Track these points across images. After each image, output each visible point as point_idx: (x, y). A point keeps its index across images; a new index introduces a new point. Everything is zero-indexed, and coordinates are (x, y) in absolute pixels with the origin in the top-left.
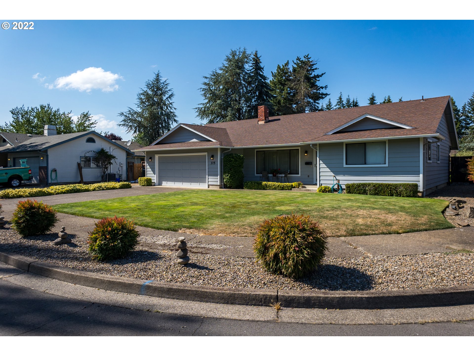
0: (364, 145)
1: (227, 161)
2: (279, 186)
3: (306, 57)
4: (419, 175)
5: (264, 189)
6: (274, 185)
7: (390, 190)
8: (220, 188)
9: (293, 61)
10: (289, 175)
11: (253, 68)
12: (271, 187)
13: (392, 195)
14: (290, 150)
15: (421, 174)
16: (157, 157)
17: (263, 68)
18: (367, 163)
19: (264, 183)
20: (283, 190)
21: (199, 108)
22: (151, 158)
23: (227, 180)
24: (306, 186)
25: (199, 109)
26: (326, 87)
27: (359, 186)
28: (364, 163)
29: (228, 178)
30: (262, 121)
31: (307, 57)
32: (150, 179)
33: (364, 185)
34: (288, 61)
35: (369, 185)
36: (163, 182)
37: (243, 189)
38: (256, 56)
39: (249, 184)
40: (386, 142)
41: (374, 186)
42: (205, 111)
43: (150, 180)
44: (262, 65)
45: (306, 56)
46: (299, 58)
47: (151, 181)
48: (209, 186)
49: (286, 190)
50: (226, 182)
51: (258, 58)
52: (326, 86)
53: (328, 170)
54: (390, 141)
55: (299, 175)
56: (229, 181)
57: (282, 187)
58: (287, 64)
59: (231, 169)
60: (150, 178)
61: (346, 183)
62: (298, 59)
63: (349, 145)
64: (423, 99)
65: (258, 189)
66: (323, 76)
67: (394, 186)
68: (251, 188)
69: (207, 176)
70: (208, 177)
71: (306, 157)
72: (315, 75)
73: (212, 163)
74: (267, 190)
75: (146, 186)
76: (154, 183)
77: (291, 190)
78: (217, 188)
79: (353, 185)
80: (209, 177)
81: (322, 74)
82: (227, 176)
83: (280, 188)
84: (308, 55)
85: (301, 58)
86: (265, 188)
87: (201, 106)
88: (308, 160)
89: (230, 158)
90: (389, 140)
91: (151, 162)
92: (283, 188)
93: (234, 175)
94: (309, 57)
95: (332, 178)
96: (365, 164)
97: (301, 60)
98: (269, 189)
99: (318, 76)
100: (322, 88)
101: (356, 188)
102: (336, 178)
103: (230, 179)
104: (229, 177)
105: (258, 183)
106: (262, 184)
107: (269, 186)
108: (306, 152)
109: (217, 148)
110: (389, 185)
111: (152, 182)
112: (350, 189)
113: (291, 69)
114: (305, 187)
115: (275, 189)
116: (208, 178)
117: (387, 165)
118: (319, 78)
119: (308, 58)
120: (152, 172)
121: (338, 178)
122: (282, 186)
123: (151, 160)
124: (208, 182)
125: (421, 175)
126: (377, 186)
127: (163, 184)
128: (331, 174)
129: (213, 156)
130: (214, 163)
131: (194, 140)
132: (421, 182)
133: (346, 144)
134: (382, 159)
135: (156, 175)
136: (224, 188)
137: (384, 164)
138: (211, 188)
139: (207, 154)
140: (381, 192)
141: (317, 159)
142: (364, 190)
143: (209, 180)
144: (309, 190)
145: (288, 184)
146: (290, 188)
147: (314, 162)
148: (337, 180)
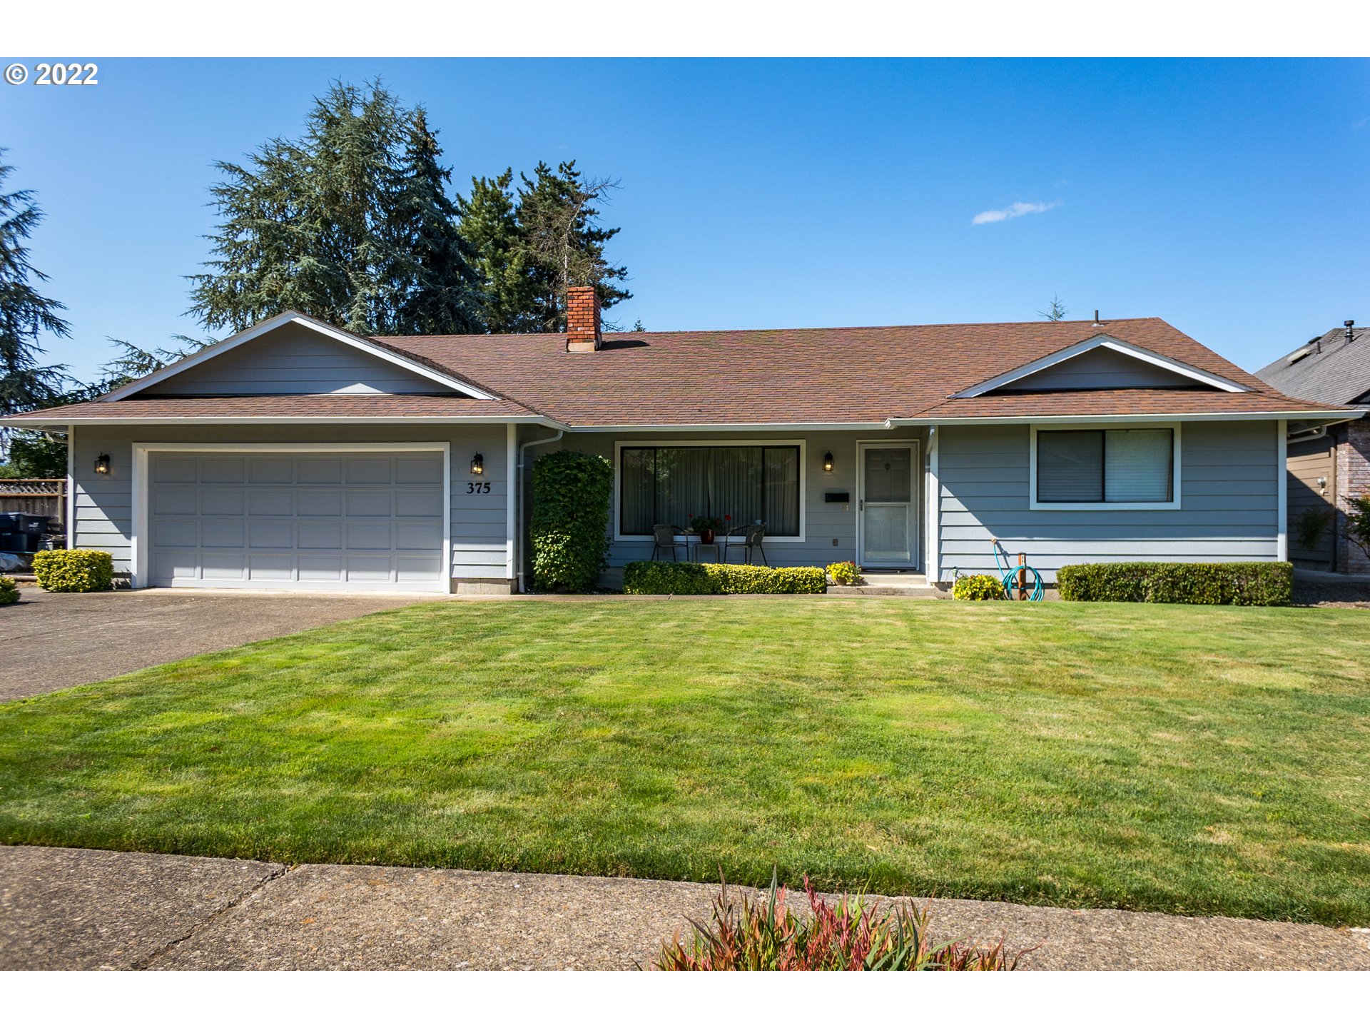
0: (1098, 438)
1: (555, 480)
2: (777, 577)
3: (565, 168)
4: (1276, 536)
5: (714, 593)
6: (757, 576)
7: (1222, 587)
8: (513, 593)
9: (522, 174)
10: (766, 539)
11: (414, 167)
12: (745, 582)
13: (1226, 601)
14: (764, 448)
15: (1282, 532)
16: (141, 454)
17: (447, 174)
18: (1107, 498)
19: (713, 568)
20: (793, 592)
21: (210, 277)
22: (104, 459)
23: (555, 559)
24: (866, 577)
25: (209, 282)
26: (622, 273)
27: (1117, 573)
28: (1100, 498)
29: (558, 552)
30: (585, 340)
31: (570, 169)
32: (105, 556)
33: (1139, 571)
34: (510, 170)
35: (1155, 568)
36: (177, 571)
37: (621, 592)
38: (423, 129)
39: (650, 572)
40: (1172, 430)
41: (1171, 572)
42: (233, 293)
43: (106, 561)
44: (440, 162)
45: (565, 165)
46: (546, 168)
47: (111, 567)
48: (454, 583)
49: (806, 591)
50: (543, 568)
51: (427, 135)
52: (623, 269)
53: (971, 519)
54: (1189, 426)
55: (802, 538)
56: (561, 563)
57: (791, 582)
58: (505, 181)
59: (570, 514)
60: (107, 552)
61: (1061, 563)
62: (542, 170)
63: (1050, 437)
64: (1097, 321)
65: (688, 593)
66: (614, 236)
67: (1232, 573)
68: (658, 591)
69: (447, 543)
70: (451, 547)
71: (828, 473)
72: (592, 229)
73: (476, 488)
74: (725, 593)
75: (86, 591)
76: (129, 575)
77: (824, 592)
78: (502, 595)
79: (1099, 571)
80: (456, 547)
81: (612, 232)
82: (555, 542)
83: (783, 585)
84: (572, 164)
85: (549, 169)
86: (716, 587)
87: (217, 272)
88: (837, 487)
89: (567, 468)
90: (1183, 423)
91: (107, 477)
92: (792, 588)
93: (586, 540)
94: (574, 169)
95: (990, 548)
96: (1103, 500)
97: (552, 173)
98: (736, 592)
99: (600, 236)
100: (611, 273)
101: (1108, 581)
102: (999, 546)
103: (567, 555)
104: (566, 546)
105: (688, 570)
106: (706, 574)
107: (736, 578)
108: (829, 458)
109: (505, 426)
110: (1218, 569)
111: (116, 570)
112: (1088, 586)
113: (516, 201)
114: (862, 582)
115: (761, 590)
116: (452, 552)
117: (1176, 505)
118: (602, 241)
119: (572, 174)
120: (111, 526)
121: (1009, 546)
122: (791, 579)
123: (108, 467)
124: (452, 567)
125: (1282, 539)
126: (1180, 572)
127: (175, 582)
128: (985, 533)
129: (479, 460)
130: (483, 489)
131: (360, 389)
132: (1282, 557)
133: (1039, 432)
134: (1158, 485)
135: (134, 540)
136: (526, 593)
137: (1167, 501)
138: (467, 594)
139: (444, 448)
140: (1191, 593)
141: (932, 481)
142: (1137, 586)
143: (459, 558)
144: (895, 592)
145: (814, 571)
146: (820, 587)
147: (859, 493)
148: (1005, 554)
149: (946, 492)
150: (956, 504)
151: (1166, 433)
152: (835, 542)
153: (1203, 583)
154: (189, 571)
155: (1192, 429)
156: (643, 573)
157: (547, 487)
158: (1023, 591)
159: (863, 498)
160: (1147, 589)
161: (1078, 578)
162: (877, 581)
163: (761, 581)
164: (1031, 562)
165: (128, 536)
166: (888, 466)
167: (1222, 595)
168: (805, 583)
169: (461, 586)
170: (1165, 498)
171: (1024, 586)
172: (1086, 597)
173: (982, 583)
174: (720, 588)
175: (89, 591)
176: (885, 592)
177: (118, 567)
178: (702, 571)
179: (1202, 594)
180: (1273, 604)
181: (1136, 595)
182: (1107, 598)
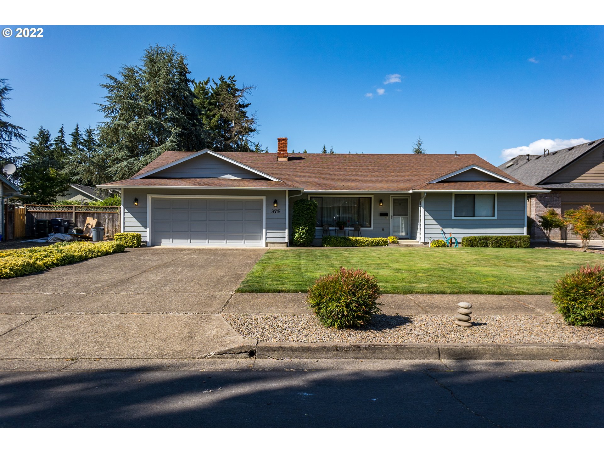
0: (472, 197)
1: (302, 209)
2: (373, 241)
3: (231, 78)
5: (353, 246)
6: (367, 241)
7: (511, 243)
8: (287, 247)
9: (213, 80)
12: (363, 242)
13: (512, 247)
14: (359, 198)
15: (526, 226)
16: (150, 198)
18: (475, 216)
19: (353, 238)
20: (378, 246)
22: (136, 200)
23: (302, 235)
27: (481, 239)
29: (304, 233)
30: (284, 157)
32: (139, 235)
33: (487, 238)
34: (208, 78)
35: (492, 237)
36: (163, 240)
37: (323, 246)
38: (183, 63)
39: (332, 240)
40: (494, 195)
41: (496, 238)
43: (139, 237)
45: (231, 77)
46: (224, 78)
47: (141, 239)
48: (267, 244)
49: (382, 246)
50: (298, 238)
51: (184, 65)
53: (434, 222)
54: (499, 194)
55: (372, 228)
56: (304, 237)
57: (377, 243)
58: (206, 83)
59: (308, 220)
60: (139, 233)
61: (462, 236)
62: (222, 79)
63: (459, 197)
64: (456, 155)
65: (345, 246)
68: (335, 245)
69: (264, 230)
70: (266, 231)
71: (381, 206)
72: (241, 103)
73: (275, 211)
76: (146, 242)
77: (388, 246)
78: (284, 247)
79: (475, 238)
80: (268, 231)
81: (248, 105)
82: (302, 229)
83: (375, 244)
84: (234, 77)
85: (225, 79)
86: (354, 244)
88: (384, 211)
91: (138, 207)
92: (378, 244)
94: (234, 79)
95: (440, 231)
96: (474, 216)
98: (360, 246)
101: (478, 241)
102: (443, 231)
103: (307, 234)
104: (306, 231)
105: (345, 239)
107: (360, 241)
108: (381, 201)
109: (285, 191)
110: (510, 237)
111: (142, 240)
112: (472, 243)
114: (399, 243)
115: (368, 245)
116: (266, 233)
117: (495, 218)
118: (245, 108)
119: (234, 81)
120: (139, 224)
121: (445, 231)
123: (137, 203)
124: (266, 238)
125: (525, 228)
126: (499, 238)
127: (162, 244)
128: (439, 227)
129: (276, 202)
130: (277, 212)
131: (229, 176)
132: (525, 234)
133: (455, 195)
134: (490, 213)
135: (148, 229)
136: (290, 247)
137: (493, 217)
138: (271, 247)
139: (264, 198)
140: (502, 245)
141: (422, 210)
142: (487, 243)
143: (268, 235)
144: (410, 246)
145: (385, 239)
146: (386, 244)
147: (391, 213)
148: (445, 233)
149: (426, 213)
150: (430, 217)
151: (493, 195)
152: (383, 230)
153: (505, 242)
154: (167, 240)
155: (500, 195)
156: (330, 240)
157: (300, 211)
158: (451, 245)
159: (392, 215)
160: (489, 244)
161: (470, 240)
162: (402, 242)
163: (368, 242)
164: (454, 236)
165: (146, 228)
166: (400, 204)
167: (511, 245)
168: (382, 243)
169: (269, 244)
170: (492, 216)
171: (452, 243)
172: (472, 246)
173: (441, 242)
174: (355, 245)
175: (136, 247)
176: (407, 246)
177: (143, 239)
178: (349, 240)
179: (505, 245)
180: (525, 248)
181: (486, 246)
182: (478, 247)
